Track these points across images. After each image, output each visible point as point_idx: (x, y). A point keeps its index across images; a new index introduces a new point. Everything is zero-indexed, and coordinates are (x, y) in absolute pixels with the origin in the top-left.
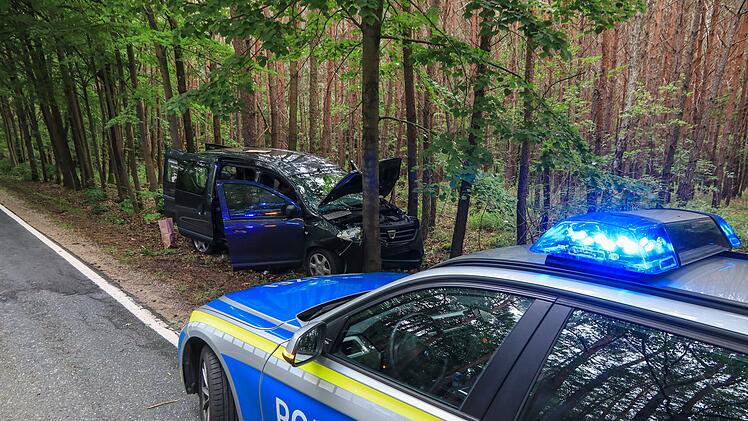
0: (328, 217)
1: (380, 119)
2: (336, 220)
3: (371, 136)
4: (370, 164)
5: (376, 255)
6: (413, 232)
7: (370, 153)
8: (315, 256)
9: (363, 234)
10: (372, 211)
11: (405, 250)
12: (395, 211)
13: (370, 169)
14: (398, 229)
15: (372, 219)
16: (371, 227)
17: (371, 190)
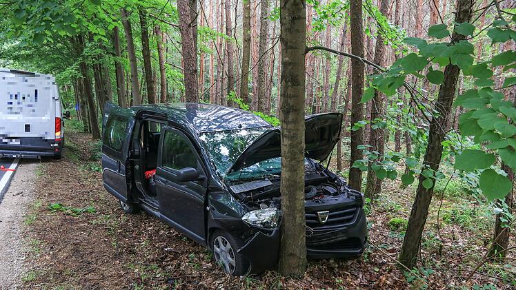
0: (236, 189)
1: (308, 50)
2: (247, 193)
3: (293, 77)
4: (291, 117)
5: (297, 246)
6: (354, 212)
7: (291, 102)
8: (219, 238)
9: (280, 219)
10: (293, 186)
11: (341, 237)
12: (332, 180)
13: (290, 126)
14: (333, 209)
15: (292, 198)
16: (292, 208)
17: (293, 156)
